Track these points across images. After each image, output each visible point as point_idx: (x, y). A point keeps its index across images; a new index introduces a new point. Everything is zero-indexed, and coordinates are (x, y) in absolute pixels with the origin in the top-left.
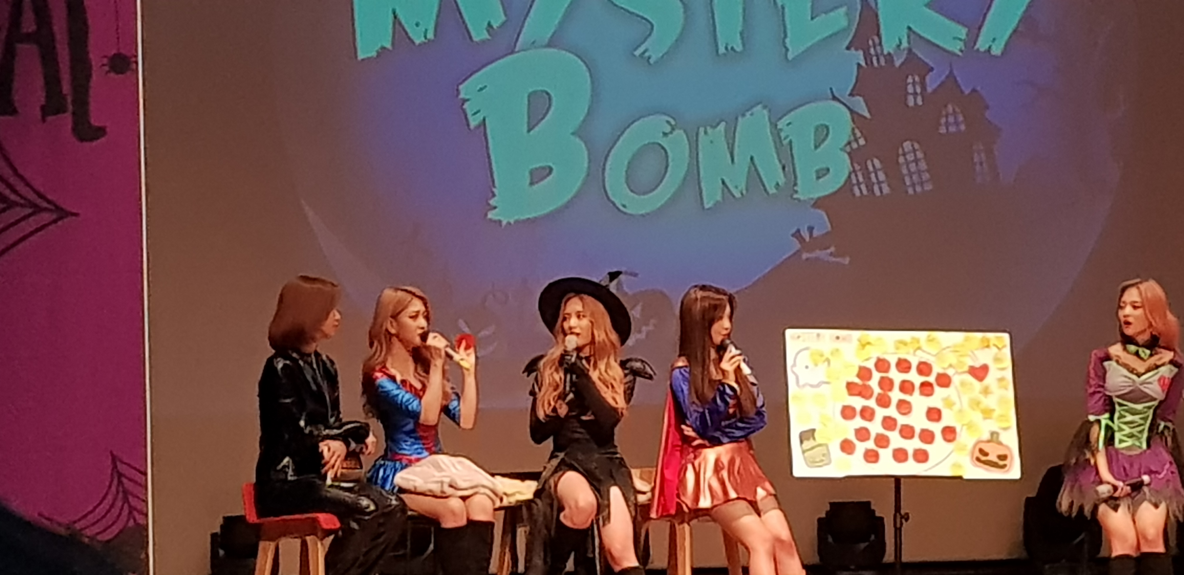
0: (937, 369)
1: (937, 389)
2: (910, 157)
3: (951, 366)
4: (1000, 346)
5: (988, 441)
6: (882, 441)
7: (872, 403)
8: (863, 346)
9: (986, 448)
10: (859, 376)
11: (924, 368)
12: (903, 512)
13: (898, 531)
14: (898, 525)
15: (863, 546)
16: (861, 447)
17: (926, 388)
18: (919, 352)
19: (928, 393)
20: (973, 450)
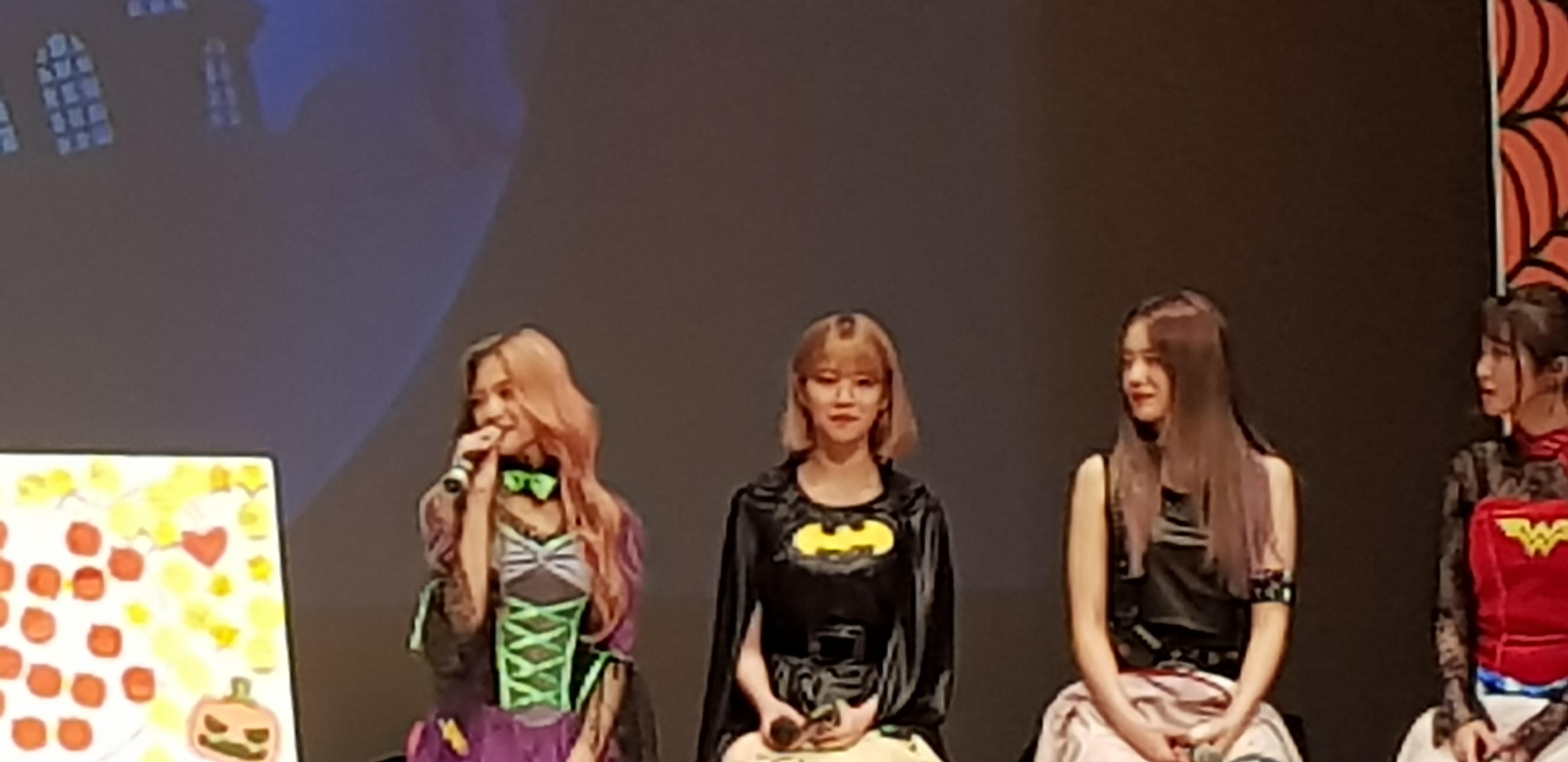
0: (111, 540)
1: (112, 584)
2: (63, 70)
3: (142, 532)
4: (252, 487)
5: (228, 700)
9: (221, 715)
11: (82, 538)
17: (88, 583)
18: (71, 501)
19: (90, 592)
20: (192, 723)
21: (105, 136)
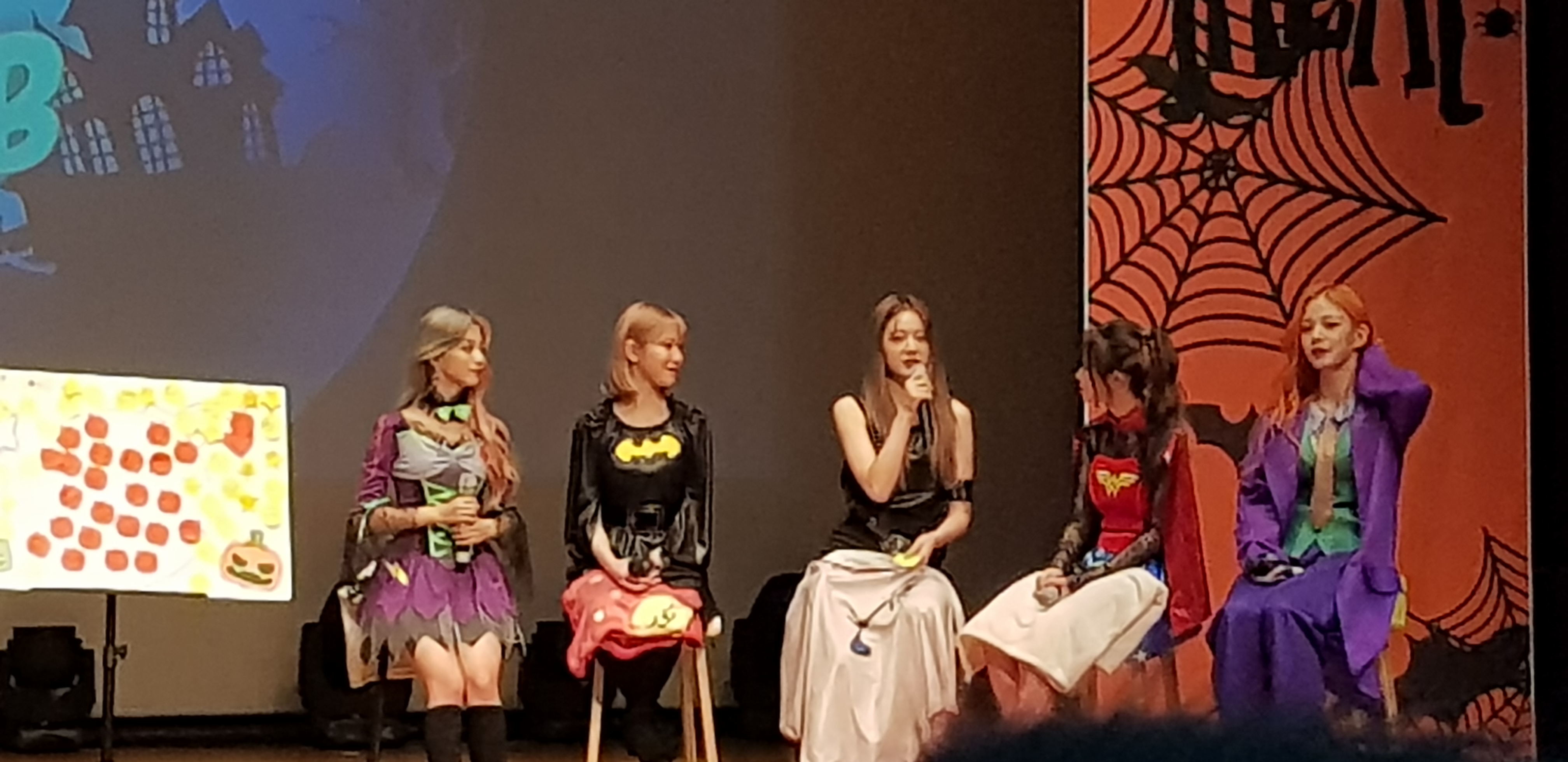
0: (177, 436)
1: (176, 464)
2: (149, 119)
4: (272, 406)
5: (248, 544)
6: (90, 539)
7: (78, 482)
8: (70, 397)
9: (244, 554)
10: (60, 440)
11: (158, 434)
12: (118, 643)
13: (109, 673)
14: (110, 665)
15: (61, 692)
16: (58, 547)
17: (160, 462)
18: (151, 409)
19: (161, 470)
20: (224, 556)
21: (175, 164)
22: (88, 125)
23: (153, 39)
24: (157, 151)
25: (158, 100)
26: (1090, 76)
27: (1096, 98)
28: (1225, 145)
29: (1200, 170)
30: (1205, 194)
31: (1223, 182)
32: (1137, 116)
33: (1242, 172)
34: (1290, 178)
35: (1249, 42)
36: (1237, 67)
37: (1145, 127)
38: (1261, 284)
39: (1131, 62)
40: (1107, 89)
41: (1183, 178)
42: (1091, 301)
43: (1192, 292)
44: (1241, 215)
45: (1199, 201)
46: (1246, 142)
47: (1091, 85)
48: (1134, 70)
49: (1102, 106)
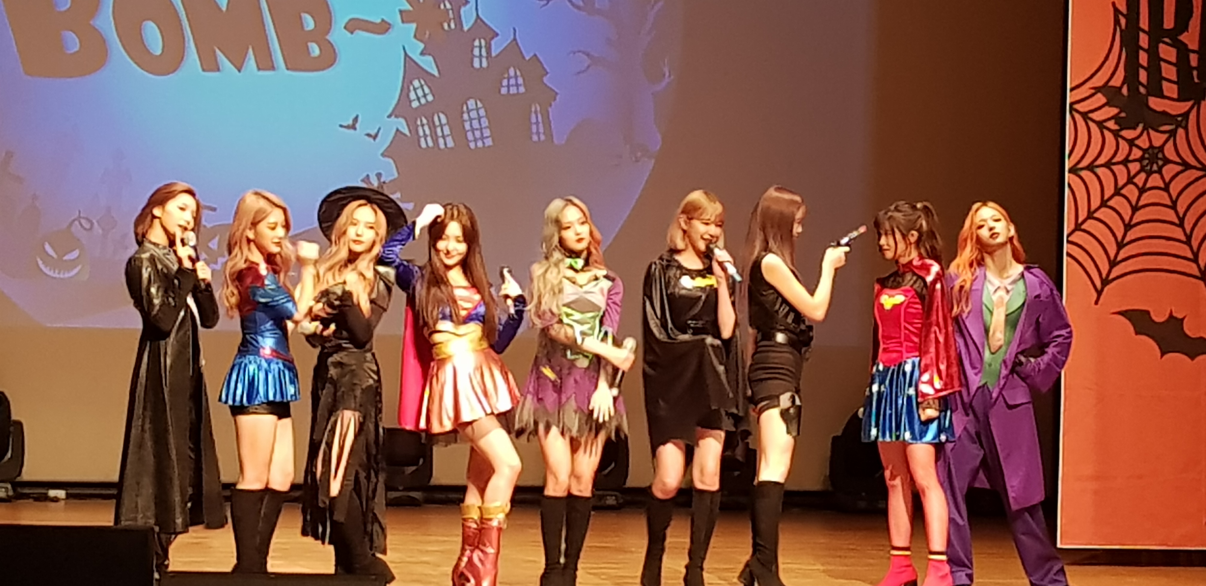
2: (473, 114)
15: (411, 469)
21: (489, 142)
22: (436, 119)
23: (476, 64)
24: (478, 134)
25: (479, 103)
26: (1070, 97)
27: (1074, 113)
28: (1157, 143)
29: (1140, 160)
30: (1143, 175)
31: (1155, 168)
32: (1100, 124)
33: (1167, 161)
34: (1199, 166)
35: (1174, 78)
36: (1166, 93)
37: (1106, 132)
38: (1178, 233)
39: (1097, 90)
40: (1082, 107)
41: (1130, 165)
42: (1068, 242)
43: (1133, 238)
44: (1166, 189)
45: (1140, 179)
46: (1171, 142)
47: (1072, 104)
48: (1099, 95)
49: (1077, 116)
